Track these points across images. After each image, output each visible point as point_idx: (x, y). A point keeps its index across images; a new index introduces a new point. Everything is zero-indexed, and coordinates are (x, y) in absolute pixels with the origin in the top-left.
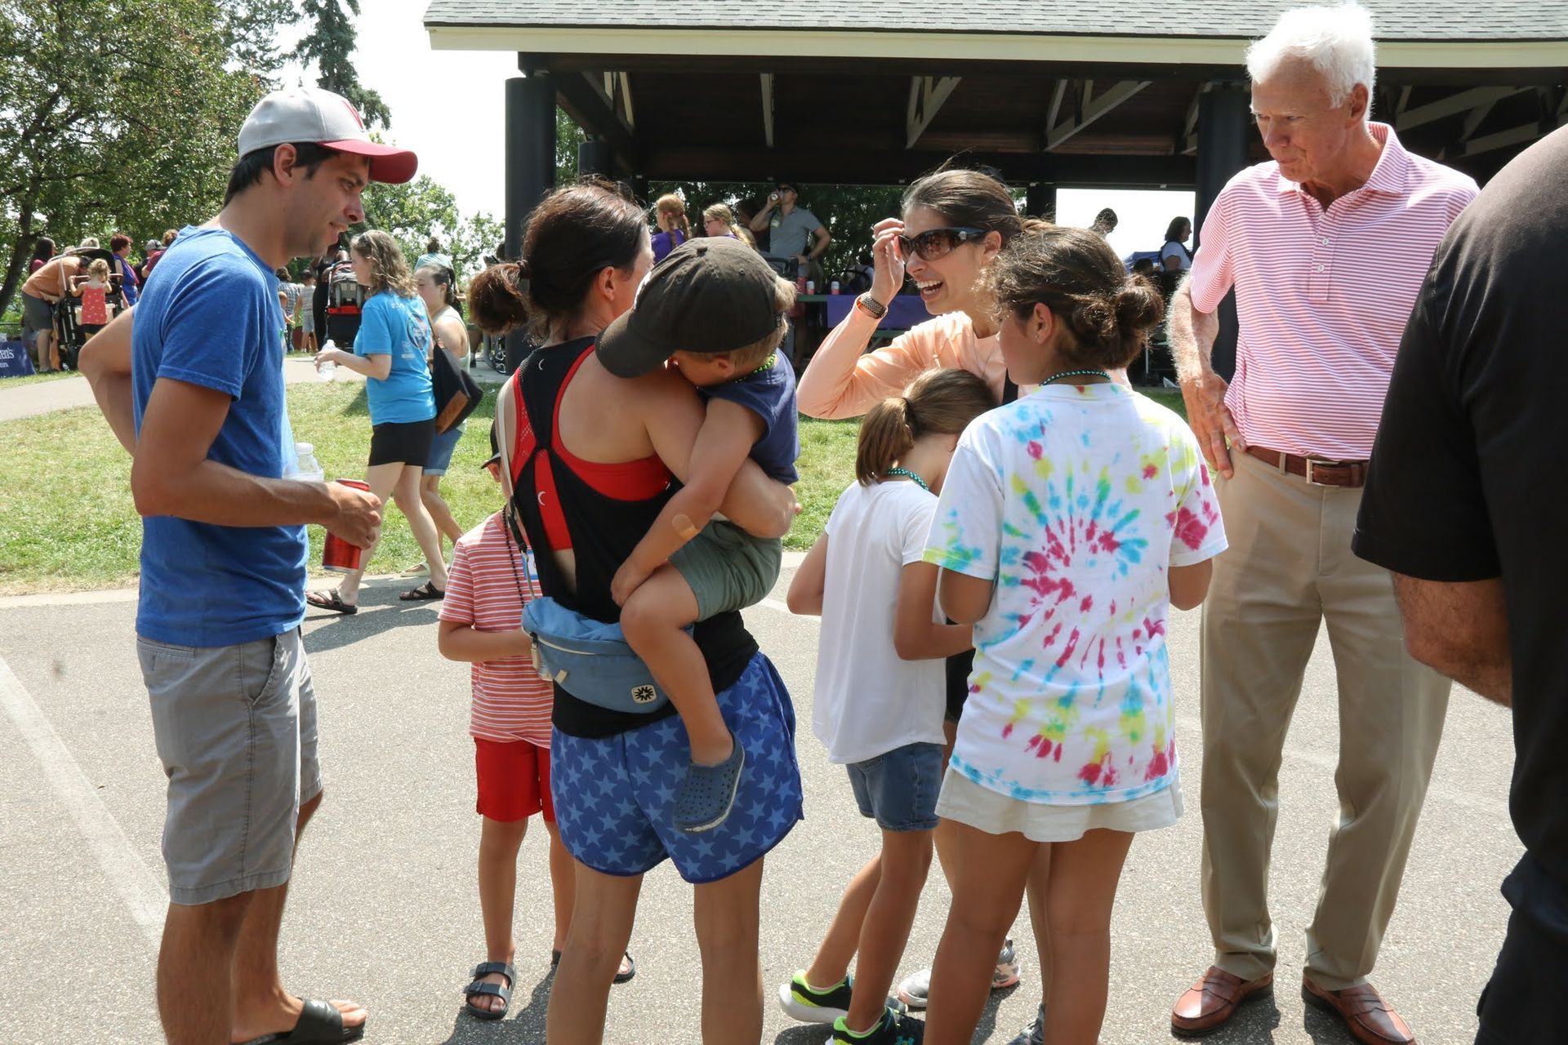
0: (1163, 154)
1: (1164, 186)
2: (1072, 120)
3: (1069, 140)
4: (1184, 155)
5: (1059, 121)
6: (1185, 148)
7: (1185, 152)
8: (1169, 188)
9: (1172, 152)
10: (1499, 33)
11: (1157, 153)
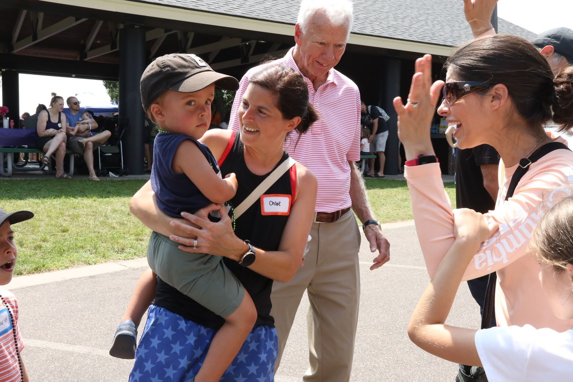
0: (74, 59)
1: (74, 75)
2: (31, 37)
3: (26, 48)
4: (86, 62)
5: (20, 38)
6: (86, 57)
7: (86, 59)
8: (76, 77)
9: (78, 59)
10: (253, 15)
11: (71, 59)
